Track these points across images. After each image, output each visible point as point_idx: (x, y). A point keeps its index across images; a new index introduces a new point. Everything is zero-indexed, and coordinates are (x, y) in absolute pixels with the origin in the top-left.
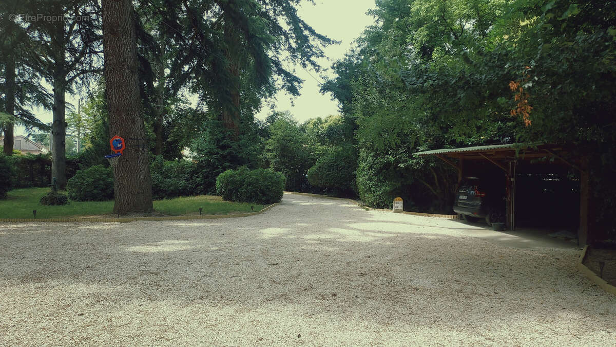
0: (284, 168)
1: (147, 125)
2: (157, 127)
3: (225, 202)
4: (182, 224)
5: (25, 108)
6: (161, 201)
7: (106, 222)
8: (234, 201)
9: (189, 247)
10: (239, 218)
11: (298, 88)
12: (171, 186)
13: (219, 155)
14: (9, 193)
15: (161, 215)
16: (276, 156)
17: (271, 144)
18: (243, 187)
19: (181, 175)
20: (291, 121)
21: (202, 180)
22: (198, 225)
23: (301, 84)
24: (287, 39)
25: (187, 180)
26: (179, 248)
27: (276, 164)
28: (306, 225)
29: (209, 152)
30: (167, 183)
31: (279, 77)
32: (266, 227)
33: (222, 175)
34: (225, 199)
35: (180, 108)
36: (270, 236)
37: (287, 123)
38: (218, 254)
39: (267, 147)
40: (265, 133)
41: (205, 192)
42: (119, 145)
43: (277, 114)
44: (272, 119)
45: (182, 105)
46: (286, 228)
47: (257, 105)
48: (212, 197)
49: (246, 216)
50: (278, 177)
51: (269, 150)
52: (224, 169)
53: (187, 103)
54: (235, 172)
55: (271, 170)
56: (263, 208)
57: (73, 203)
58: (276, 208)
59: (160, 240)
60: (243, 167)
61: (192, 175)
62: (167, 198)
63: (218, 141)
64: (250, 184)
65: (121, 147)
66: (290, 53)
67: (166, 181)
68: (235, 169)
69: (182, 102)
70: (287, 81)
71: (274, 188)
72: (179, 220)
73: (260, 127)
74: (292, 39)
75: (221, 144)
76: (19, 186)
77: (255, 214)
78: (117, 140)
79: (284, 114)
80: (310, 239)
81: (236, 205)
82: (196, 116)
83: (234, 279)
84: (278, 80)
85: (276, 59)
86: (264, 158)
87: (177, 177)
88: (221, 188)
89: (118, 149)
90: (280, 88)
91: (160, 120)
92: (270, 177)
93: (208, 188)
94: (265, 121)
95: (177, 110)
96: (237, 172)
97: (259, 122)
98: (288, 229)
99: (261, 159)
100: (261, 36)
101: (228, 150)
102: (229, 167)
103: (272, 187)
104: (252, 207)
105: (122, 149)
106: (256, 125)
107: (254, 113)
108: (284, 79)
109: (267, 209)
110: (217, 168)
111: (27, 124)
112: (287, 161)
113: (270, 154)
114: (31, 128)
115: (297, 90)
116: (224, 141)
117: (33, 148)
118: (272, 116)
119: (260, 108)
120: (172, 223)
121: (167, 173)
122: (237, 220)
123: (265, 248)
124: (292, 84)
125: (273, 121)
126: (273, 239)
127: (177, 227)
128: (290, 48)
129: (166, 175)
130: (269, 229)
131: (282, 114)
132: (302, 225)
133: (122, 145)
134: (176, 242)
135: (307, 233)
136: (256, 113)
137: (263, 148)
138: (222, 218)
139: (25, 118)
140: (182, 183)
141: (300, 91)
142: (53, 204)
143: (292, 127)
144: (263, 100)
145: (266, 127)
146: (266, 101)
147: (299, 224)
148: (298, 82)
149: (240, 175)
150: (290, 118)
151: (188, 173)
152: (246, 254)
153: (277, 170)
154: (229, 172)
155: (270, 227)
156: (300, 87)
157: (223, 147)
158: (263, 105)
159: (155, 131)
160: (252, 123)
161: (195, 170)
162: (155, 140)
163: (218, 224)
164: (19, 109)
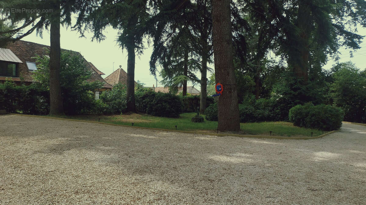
0: (345, 105)
1: (250, 78)
2: (256, 78)
3: (295, 127)
4: (255, 141)
5: (192, 72)
6: (253, 124)
7: (210, 135)
8: (301, 127)
9: (250, 160)
10: (300, 140)
11: (358, 43)
12: (260, 114)
13: (291, 95)
14: (181, 115)
15: (244, 134)
16: (339, 95)
17: (334, 86)
18: (308, 117)
19: (266, 108)
20: (352, 69)
21: (280, 111)
22: (266, 143)
23: (361, 40)
24: (349, 8)
25: (271, 111)
26: (242, 160)
27: (338, 101)
28: (358, 152)
29: (284, 93)
30: (257, 113)
31: (341, 37)
32: (319, 151)
33: (293, 108)
34: (295, 125)
35: (270, 66)
36: (321, 159)
37: (349, 71)
38: (267, 170)
39: (331, 89)
40: (330, 79)
41: (282, 120)
42: (220, 89)
43: (340, 65)
44: (336, 69)
45: (271, 64)
46: (337, 153)
47: (324, 59)
48: (286, 123)
49: (306, 140)
50: (338, 111)
51: (333, 91)
52: (296, 104)
53: (274, 63)
54: (302, 107)
55: (334, 105)
56: (323, 134)
57: (207, 122)
58: (336, 134)
59: (234, 152)
60: (309, 103)
61: (274, 108)
62: (257, 122)
63: (292, 85)
64: (313, 115)
65: (221, 90)
66: (352, 17)
67: (257, 112)
68: (302, 105)
69: (271, 62)
70: (348, 39)
71: (333, 119)
72: (255, 138)
73: (326, 75)
74: (354, 6)
75: (293, 87)
76: (186, 111)
77: (314, 138)
78: (219, 86)
79: (346, 65)
80: (360, 168)
81: (303, 130)
82: (278, 70)
83: (269, 199)
84: (341, 39)
85: (340, 24)
86: (329, 97)
87: (264, 109)
88: (292, 117)
89: (219, 91)
90: (342, 44)
91: (259, 74)
92: (330, 111)
93: (284, 117)
94: (330, 71)
95: (268, 68)
96: (304, 106)
97: (326, 71)
98: (339, 155)
99: (326, 98)
100: (322, 6)
101: (299, 91)
102: (299, 103)
103: (332, 118)
104: (312, 133)
105: (221, 91)
106: (323, 74)
107: (322, 65)
108: (345, 38)
109: (326, 135)
110: (291, 103)
111: (192, 80)
112: (348, 99)
113: (333, 94)
114: (195, 82)
115: (357, 44)
116: (296, 85)
117: (197, 92)
118: (336, 67)
119: (326, 61)
120: (250, 139)
121: (258, 106)
122: (298, 141)
123: (311, 171)
124: (352, 40)
125: (337, 70)
126: (323, 162)
127: (251, 143)
128: (352, 14)
129: (257, 107)
130: (321, 152)
131: (344, 64)
132: (355, 152)
133: (221, 89)
134: (243, 155)
135: (358, 160)
136: (323, 65)
137: (328, 90)
138: (286, 139)
139: (192, 77)
140: (267, 113)
141: (360, 45)
142: (196, 122)
143: (354, 73)
144: (328, 55)
145: (331, 75)
146: (331, 56)
147: (351, 151)
148: (358, 38)
149: (306, 108)
150: (351, 67)
151: (271, 106)
152: (291, 175)
153: (339, 105)
154: (298, 106)
155: (323, 151)
156: (360, 42)
157: (295, 90)
158: (328, 59)
159: (255, 81)
160: (320, 72)
161: (276, 105)
162: (255, 87)
163: (281, 144)
164: (190, 73)
